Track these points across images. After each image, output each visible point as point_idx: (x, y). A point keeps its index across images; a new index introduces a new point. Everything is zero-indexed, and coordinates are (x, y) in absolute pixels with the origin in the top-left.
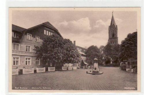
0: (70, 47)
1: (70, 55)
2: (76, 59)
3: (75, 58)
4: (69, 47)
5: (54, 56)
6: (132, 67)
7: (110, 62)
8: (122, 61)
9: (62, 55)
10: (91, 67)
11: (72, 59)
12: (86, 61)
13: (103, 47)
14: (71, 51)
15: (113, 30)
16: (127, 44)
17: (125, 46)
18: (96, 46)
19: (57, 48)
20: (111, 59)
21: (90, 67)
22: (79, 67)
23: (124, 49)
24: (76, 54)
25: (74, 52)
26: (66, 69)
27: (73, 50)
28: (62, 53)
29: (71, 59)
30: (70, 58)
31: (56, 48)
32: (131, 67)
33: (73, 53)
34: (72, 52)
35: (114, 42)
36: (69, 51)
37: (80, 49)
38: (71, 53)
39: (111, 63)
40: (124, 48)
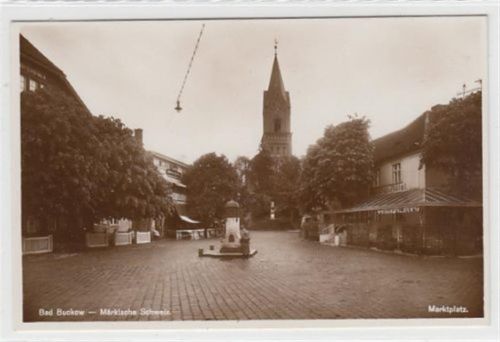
0: (126, 152)
1: (124, 187)
2: (152, 202)
3: (149, 198)
4: (121, 154)
5: (50, 187)
6: (336, 229)
7: (269, 214)
8: (308, 210)
9: (90, 184)
10: (205, 233)
11: (136, 201)
12: (188, 209)
13: (243, 160)
14: (129, 172)
15: (276, 105)
16: (323, 158)
17: (320, 162)
18: (223, 157)
19: (64, 151)
20: (273, 204)
21: (202, 234)
22: (157, 234)
23: (316, 173)
24: (152, 184)
25: (142, 174)
26: (107, 245)
27: (138, 168)
28: (90, 176)
29: (131, 200)
30: (128, 198)
31: (61, 154)
32: (332, 231)
33: (139, 177)
34: (135, 173)
35: (278, 148)
36: (123, 170)
37: (163, 164)
38: (129, 179)
39: (273, 216)
40: (315, 171)
